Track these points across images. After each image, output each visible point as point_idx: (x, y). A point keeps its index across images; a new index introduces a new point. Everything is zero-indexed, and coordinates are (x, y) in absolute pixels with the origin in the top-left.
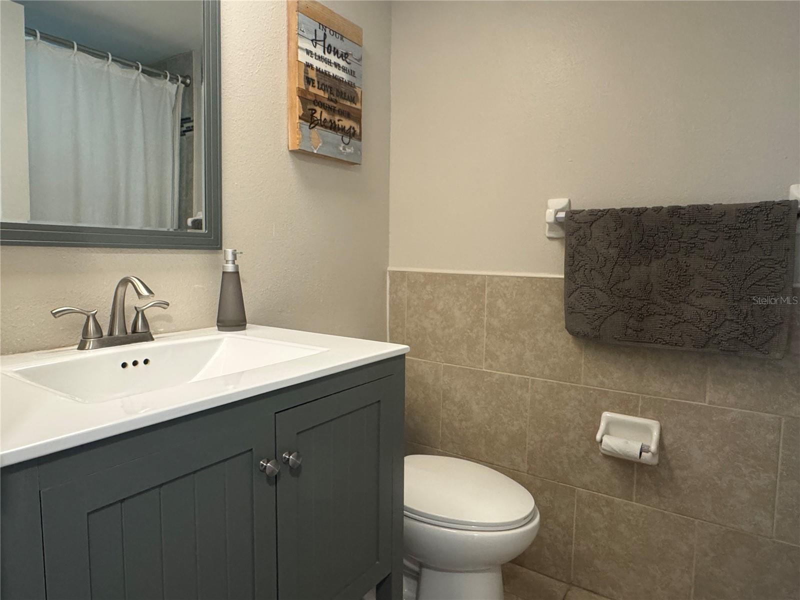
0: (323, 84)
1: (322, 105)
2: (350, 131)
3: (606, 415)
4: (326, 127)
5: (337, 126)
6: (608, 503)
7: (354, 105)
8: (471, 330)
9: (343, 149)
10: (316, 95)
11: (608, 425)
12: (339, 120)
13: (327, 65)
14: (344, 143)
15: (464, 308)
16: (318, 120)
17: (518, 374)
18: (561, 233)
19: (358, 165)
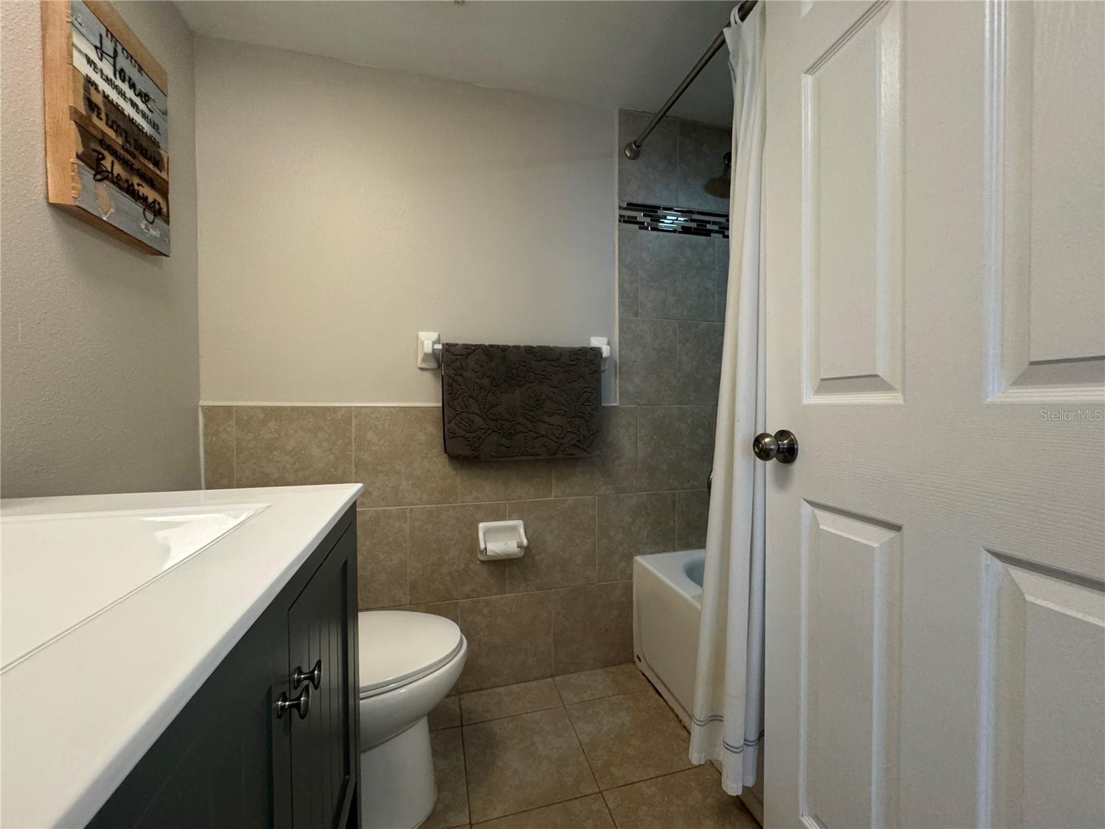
0: (114, 122)
1: (114, 153)
2: (154, 206)
3: (482, 525)
4: (121, 188)
5: (136, 192)
6: (487, 603)
7: (158, 172)
8: (336, 469)
9: (146, 228)
10: (103, 133)
11: (485, 533)
12: (139, 185)
13: (120, 97)
14: (147, 220)
15: (325, 444)
16: (107, 171)
17: (394, 506)
18: (433, 365)
19: (164, 257)
